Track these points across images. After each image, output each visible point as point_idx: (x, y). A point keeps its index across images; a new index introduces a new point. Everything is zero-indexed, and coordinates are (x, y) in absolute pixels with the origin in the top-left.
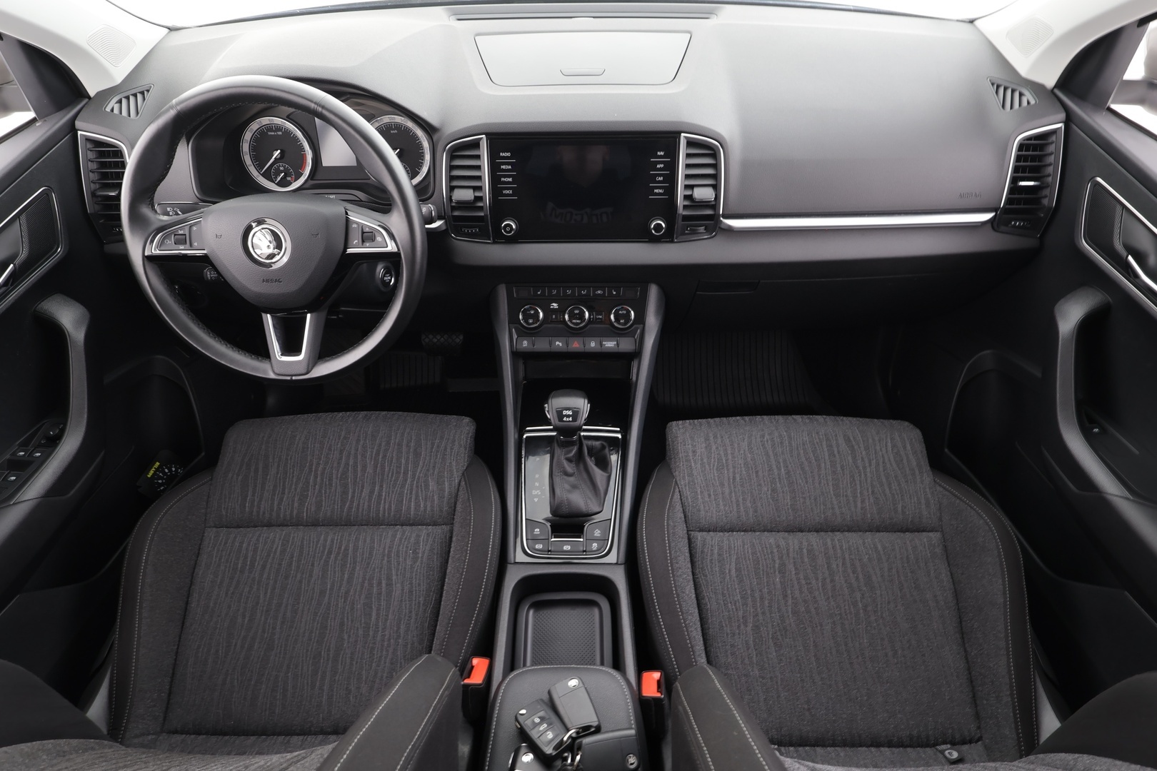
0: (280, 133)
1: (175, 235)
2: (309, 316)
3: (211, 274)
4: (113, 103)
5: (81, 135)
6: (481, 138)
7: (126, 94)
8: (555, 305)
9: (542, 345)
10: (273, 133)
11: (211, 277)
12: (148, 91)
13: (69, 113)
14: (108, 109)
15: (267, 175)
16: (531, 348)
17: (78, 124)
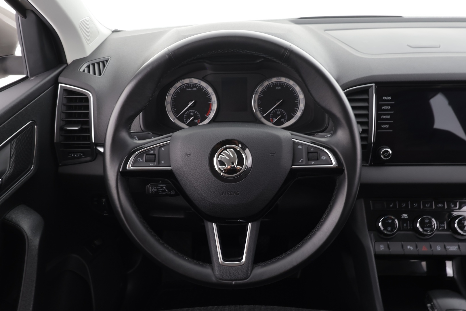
0: (195, 89)
1: (147, 154)
2: (250, 225)
3: (152, 189)
4: (84, 67)
5: (61, 86)
6: (372, 86)
7: (93, 62)
8: (405, 216)
9: (396, 248)
10: (190, 89)
11: (152, 191)
12: (107, 61)
13: (52, 73)
14: (81, 70)
15: (181, 119)
16: (387, 252)
17: (60, 79)
